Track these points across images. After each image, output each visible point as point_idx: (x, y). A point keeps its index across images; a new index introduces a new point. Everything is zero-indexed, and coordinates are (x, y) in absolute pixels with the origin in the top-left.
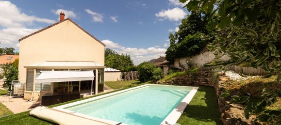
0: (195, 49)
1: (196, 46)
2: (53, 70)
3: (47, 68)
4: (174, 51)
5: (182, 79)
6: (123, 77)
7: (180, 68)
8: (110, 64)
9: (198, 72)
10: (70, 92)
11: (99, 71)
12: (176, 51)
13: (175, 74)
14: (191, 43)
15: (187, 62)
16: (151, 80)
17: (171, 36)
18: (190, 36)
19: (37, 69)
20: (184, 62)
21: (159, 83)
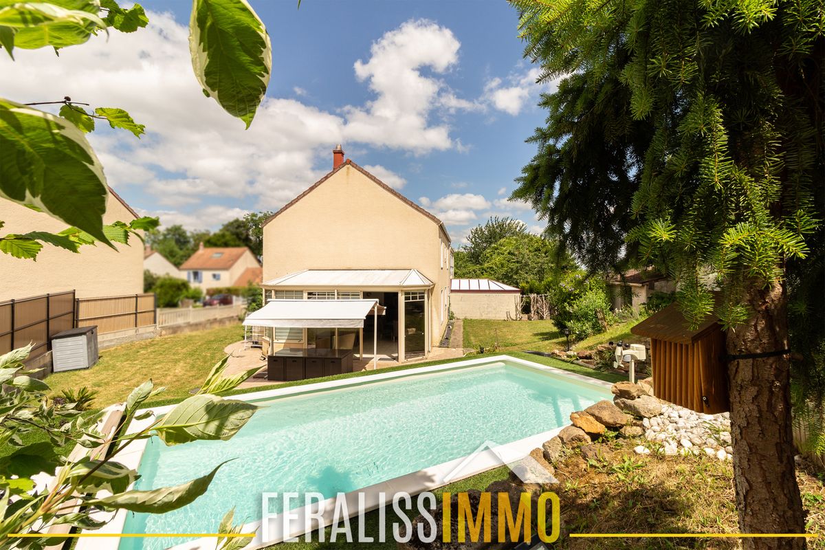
2: (305, 294)
3: (294, 289)
6: (526, 309)
19: (276, 292)
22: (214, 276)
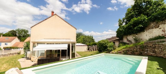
0: (140, 27)
1: (141, 26)
2: (46, 44)
3: (43, 42)
4: (122, 31)
5: (131, 50)
6: (88, 49)
7: (128, 42)
8: (81, 41)
9: (145, 45)
10: (55, 57)
11: (72, 45)
12: (124, 30)
13: (124, 47)
14: (136, 24)
15: (134, 38)
16: (106, 51)
17: (120, 21)
18: (135, 19)
19: (37, 43)
20: (131, 38)
21: (112, 53)
22: (6, 44)
